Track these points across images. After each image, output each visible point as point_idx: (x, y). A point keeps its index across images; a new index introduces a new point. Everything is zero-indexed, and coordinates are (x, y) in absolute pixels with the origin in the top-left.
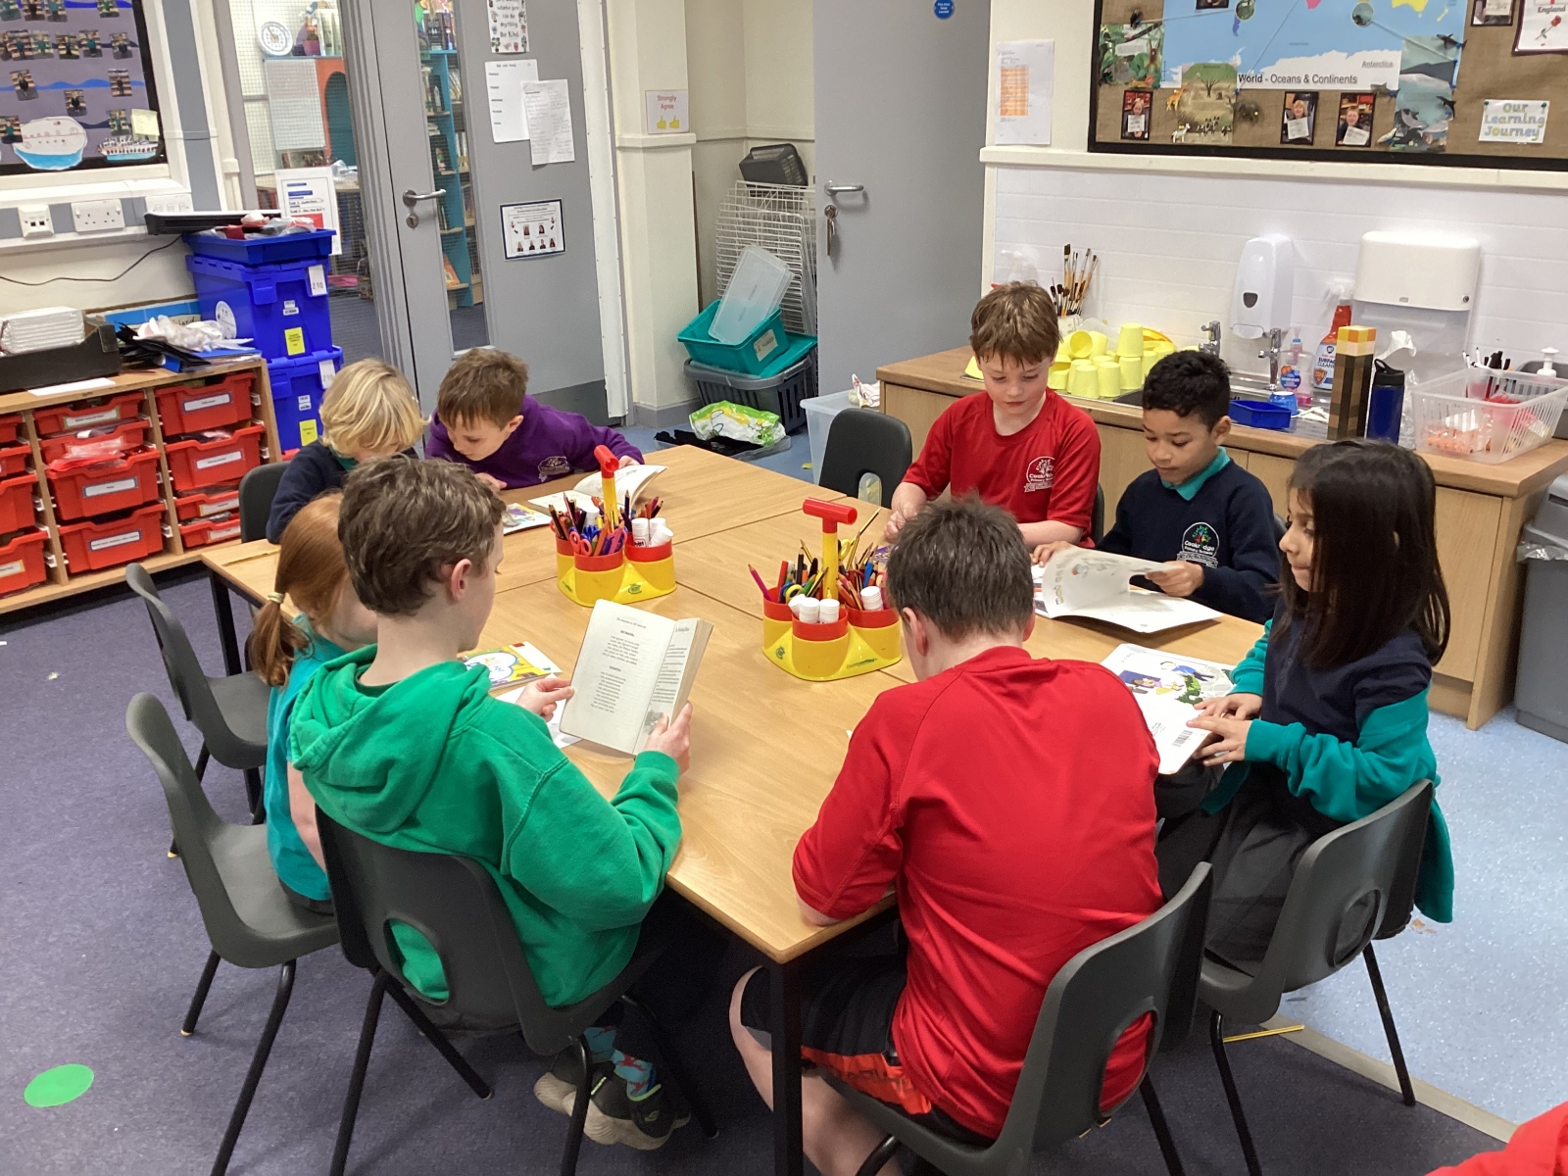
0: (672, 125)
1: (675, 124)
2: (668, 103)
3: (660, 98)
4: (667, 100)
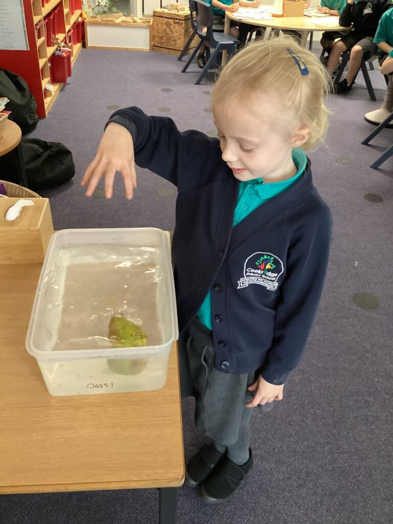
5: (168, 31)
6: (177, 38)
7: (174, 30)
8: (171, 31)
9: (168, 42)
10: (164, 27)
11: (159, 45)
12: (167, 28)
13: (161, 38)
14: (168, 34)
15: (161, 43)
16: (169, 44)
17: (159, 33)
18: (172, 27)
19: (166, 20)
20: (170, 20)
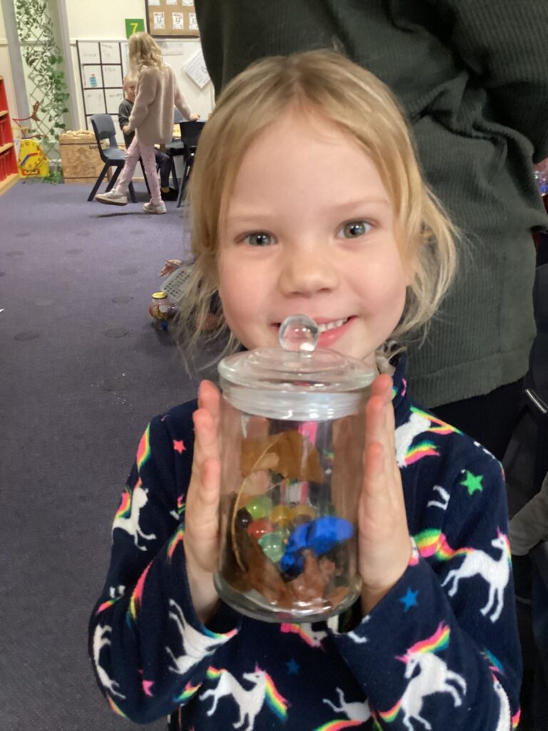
5: (83, 158)
6: (95, 164)
7: (91, 156)
8: (87, 157)
9: (85, 171)
10: (78, 155)
11: (73, 176)
12: (82, 156)
13: (75, 167)
14: (82, 162)
15: (75, 173)
16: (87, 172)
17: (70, 162)
18: (87, 153)
19: (79, 147)
20: (83, 146)
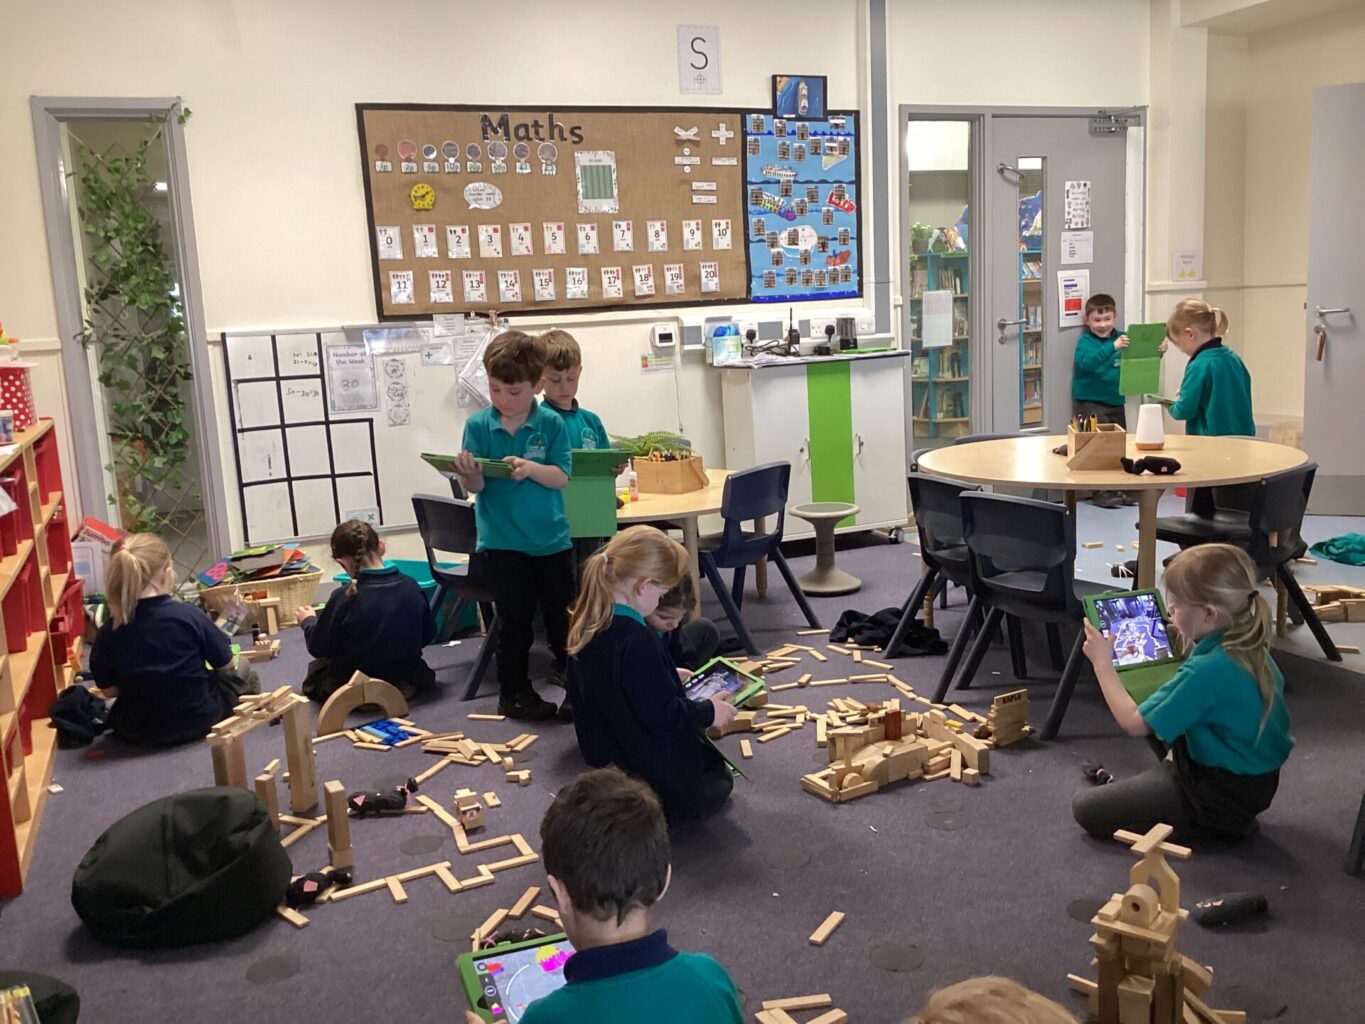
0: (1190, 275)
1: (1192, 274)
2: (1188, 260)
3: (1183, 256)
4: (1187, 258)
